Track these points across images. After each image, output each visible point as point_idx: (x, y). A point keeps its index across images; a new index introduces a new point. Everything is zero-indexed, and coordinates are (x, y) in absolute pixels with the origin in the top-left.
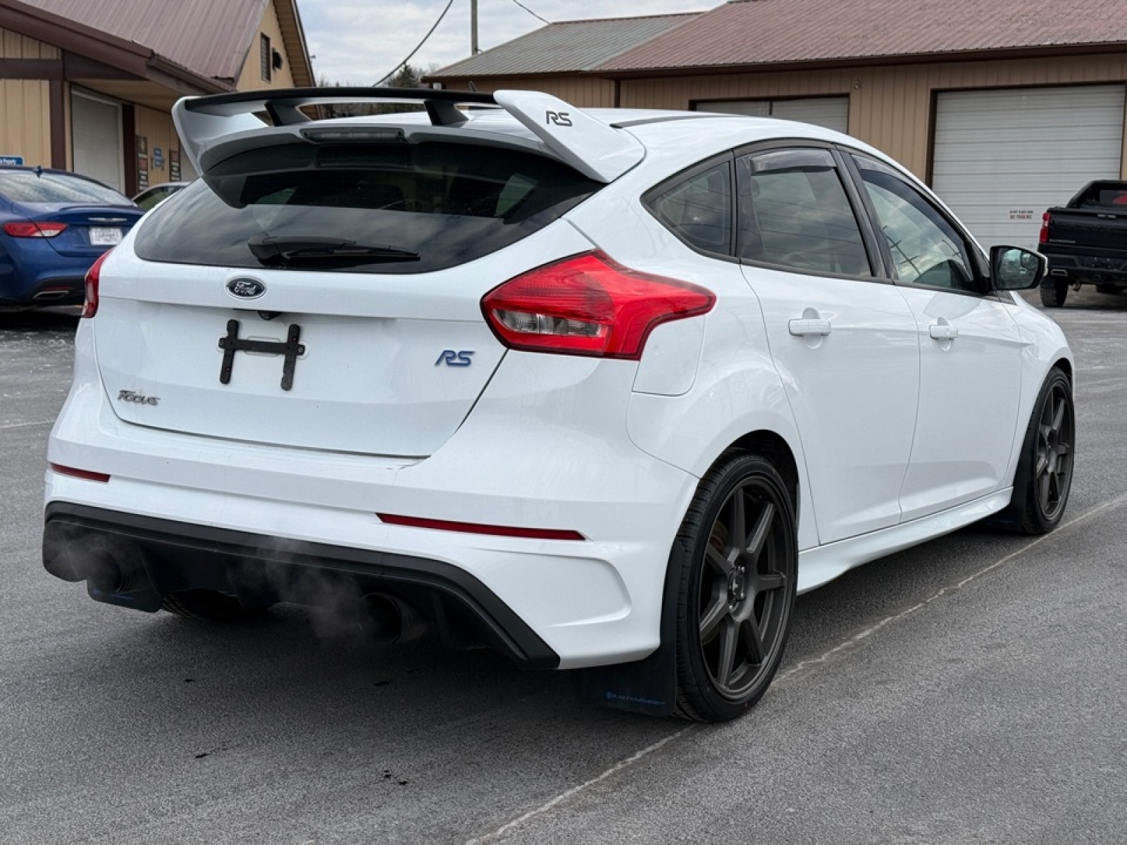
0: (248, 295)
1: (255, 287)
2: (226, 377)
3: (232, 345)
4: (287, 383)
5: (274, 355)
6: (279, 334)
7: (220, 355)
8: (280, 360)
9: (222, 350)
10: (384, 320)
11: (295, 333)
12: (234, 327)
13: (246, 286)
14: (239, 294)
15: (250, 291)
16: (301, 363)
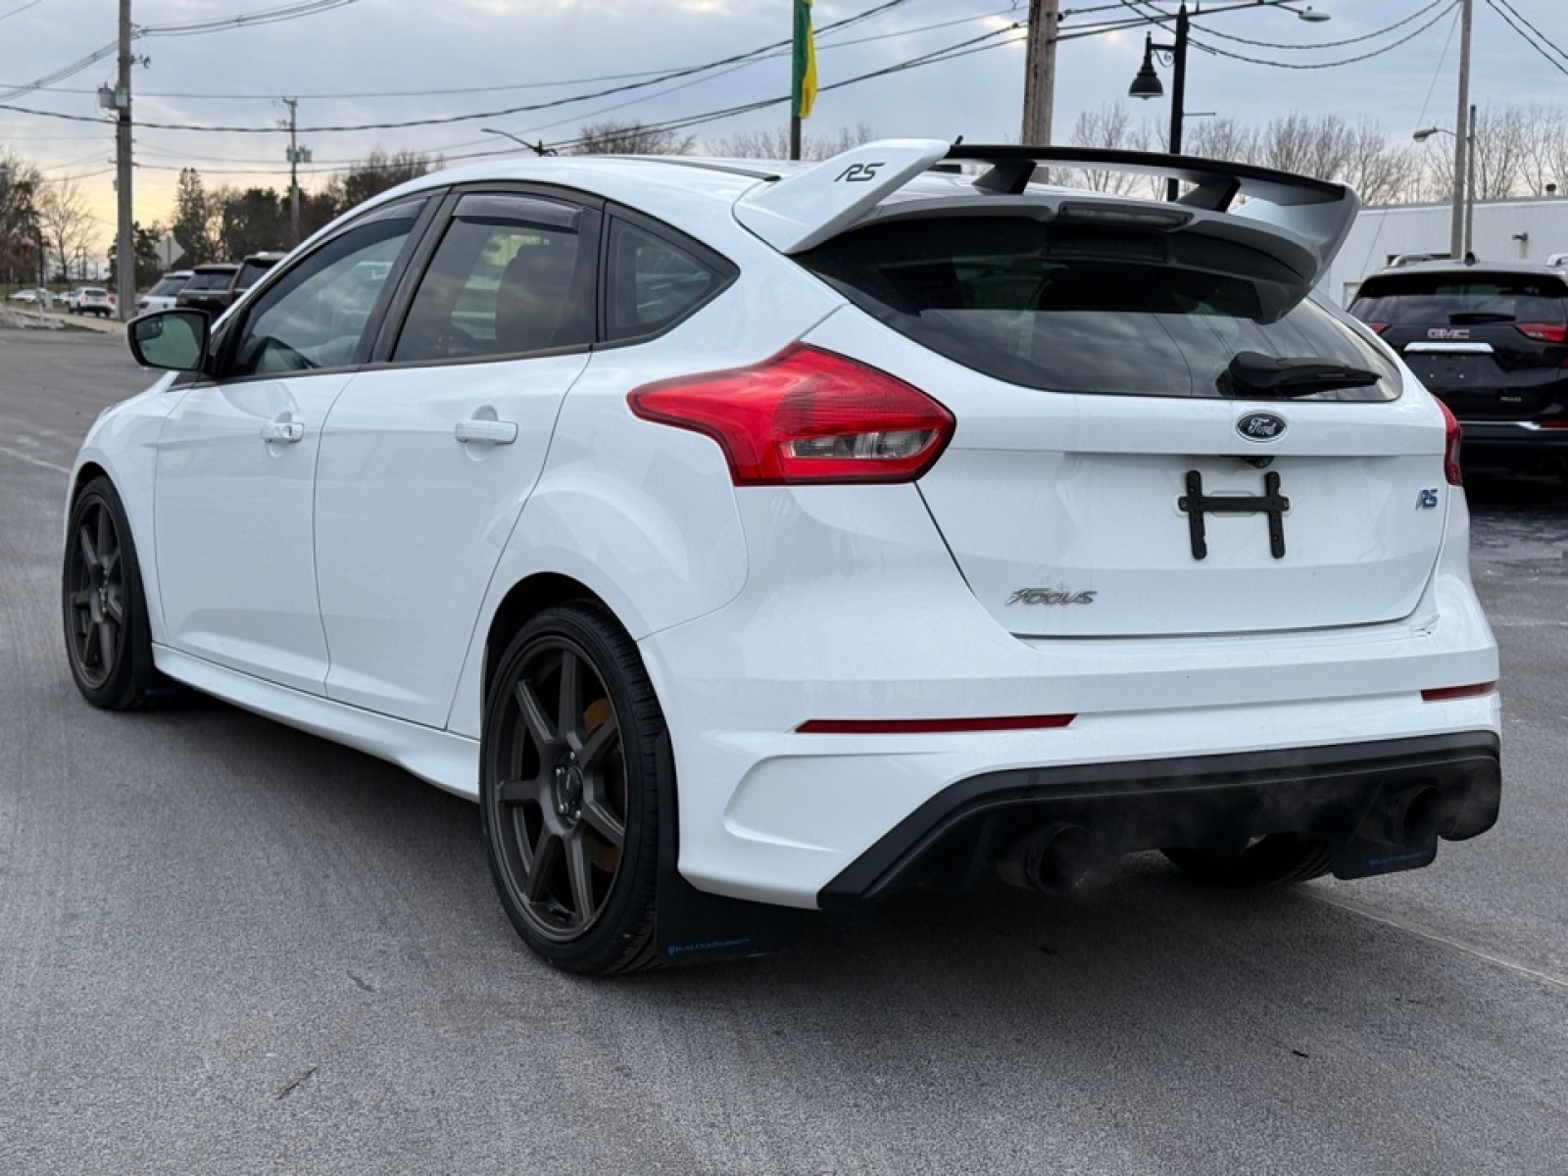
0: (1266, 436)
1: (1275, 425)
2: (1199, 550)
3: (1196, 505)
4: (1278, 548)
5: (1249, 514)
6: (1251, 485)
7: (1182, 522)
8: (1260, 520)
9: (1185, 514)
10: (1369, 460)
11: (1272, 481)
12: (1193, 481)
13: (1263, 424)
14: (1256, 435)
15: (1269, 430)
16: (1288, 522)
